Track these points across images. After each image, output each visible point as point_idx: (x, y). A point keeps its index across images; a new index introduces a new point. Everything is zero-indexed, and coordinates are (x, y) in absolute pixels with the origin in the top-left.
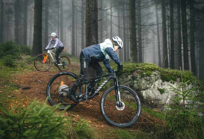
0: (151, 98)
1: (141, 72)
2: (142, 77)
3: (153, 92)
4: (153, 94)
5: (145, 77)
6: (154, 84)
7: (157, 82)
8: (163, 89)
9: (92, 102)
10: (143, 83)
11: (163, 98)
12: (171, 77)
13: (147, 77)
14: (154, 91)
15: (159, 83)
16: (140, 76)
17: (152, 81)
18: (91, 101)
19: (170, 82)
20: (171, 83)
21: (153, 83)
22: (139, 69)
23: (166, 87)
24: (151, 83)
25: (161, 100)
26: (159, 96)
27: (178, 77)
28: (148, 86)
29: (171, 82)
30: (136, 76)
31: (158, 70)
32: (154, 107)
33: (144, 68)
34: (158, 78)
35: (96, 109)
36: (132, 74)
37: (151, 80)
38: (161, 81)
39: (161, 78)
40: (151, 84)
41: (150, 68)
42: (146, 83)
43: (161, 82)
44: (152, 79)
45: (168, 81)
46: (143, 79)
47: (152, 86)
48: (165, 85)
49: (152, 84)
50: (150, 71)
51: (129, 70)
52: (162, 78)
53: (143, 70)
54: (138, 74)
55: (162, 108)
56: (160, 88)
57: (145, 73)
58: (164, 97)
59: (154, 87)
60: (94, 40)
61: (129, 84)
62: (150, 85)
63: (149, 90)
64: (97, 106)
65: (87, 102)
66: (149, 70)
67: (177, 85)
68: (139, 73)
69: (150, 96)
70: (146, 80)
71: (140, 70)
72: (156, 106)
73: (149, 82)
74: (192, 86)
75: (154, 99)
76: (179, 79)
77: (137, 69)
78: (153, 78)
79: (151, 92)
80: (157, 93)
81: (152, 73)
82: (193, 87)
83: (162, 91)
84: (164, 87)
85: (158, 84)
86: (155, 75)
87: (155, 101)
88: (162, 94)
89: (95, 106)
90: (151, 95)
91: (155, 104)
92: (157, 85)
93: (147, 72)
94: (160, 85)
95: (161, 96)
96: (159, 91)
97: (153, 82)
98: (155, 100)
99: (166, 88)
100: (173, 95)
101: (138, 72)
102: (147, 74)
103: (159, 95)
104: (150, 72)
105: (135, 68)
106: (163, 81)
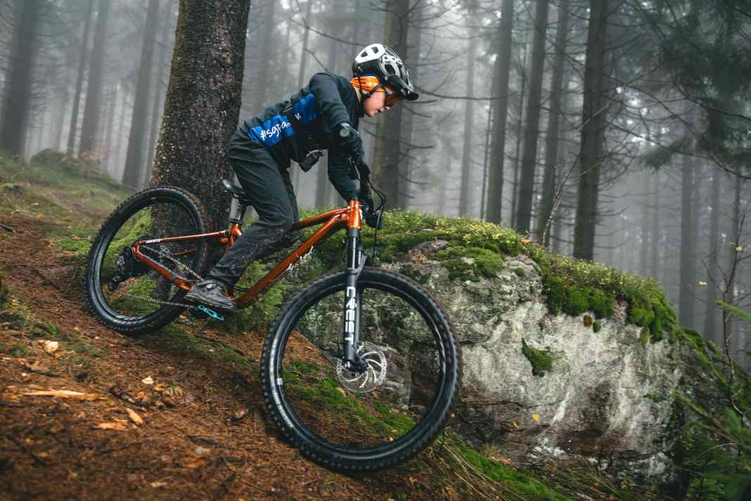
0: (484, 390)
1: (451, 253)
2: (451, 278)
3: (496, 360)
4: (497, 374)
5: (468, 277)
6: (507, 322)
7: (522, 312)
8: (543, 353)
9: (149, 388)
10: (455, 309)
11: (539, 397)
12: (591, 294)
13: (477, 281)
14: (502, 358)
15: (530, 321)
16: (444, 272)
17: (501, 304)
18: (148, 381)
19: (581, 318)
20: (587, 323)
21: (504, 317)
22: (440, 237)
23: (561, 340)
24: (494, 312)
25: (528, 408)
26: (523, 383)
27: (620, 298)
28: (477, 327)
29: (585, 318)
30: (422, 272)
31: (531, 256)
32: (490, 442)
33: (467, 236)
34: (532, 291)
35: (165, 449)
36: (400, 259)
37: (496, 298)
38: (539, 308)
39: (543, 293)
40: (495, 318)
41: (496, 236)
42: (473, 312)
43: (539, 316)
44: (503, 293)
45: (572, 312)
46: (456, 289)
47: (498, 332)
48: (556, 330)
49: (499, 321)
50: (496, 251)
51: (387, 236)
52: (545, 297)
53: (462, 242)
54: (435, 262)
55: (526, 448)
56: (534, 344)
57: (470, 261)
58: (547, 390)
59: (506, 338)
60: (224, 45)
61: (382, 310)
62: (490, 322)
63: (478, 350)
64: (184, 422)
65: (111, 390)
66: (487, 247)
67: (609, 340)
68: (442, 257)
69: (479, 383)
70: (474, 295)
71: (443, 243)
72: (500, 435)
73: (484, 308)
74: (670, 348)
75: (500, 400)
76: (621, 310)
77: (430, 239)
78: (506, 288)
79: (487, 360)
80: (518, 369)
81: (505, 264)
82: (670, 356)
83: (540, 363)
84: (548, 340)
85: (525, 325)
86: (520, 273)
87: (501, 412)
88: (542, 375)
89: (170, 417)
90: (483, 379)
91: (497, 426)
92: (520, 326)
93: (478, 253)
94: (534, 330)
95: (533, 384)
96: (529, 358)
97: (506, 309)
98: (505, 402)
99: (560, 349)
100: (589, 384)
101: (435, 251)
102: (480, 265)
103: (524, 379)
104: (495, 255)
105: (418, 230)
106: (552, 312)
